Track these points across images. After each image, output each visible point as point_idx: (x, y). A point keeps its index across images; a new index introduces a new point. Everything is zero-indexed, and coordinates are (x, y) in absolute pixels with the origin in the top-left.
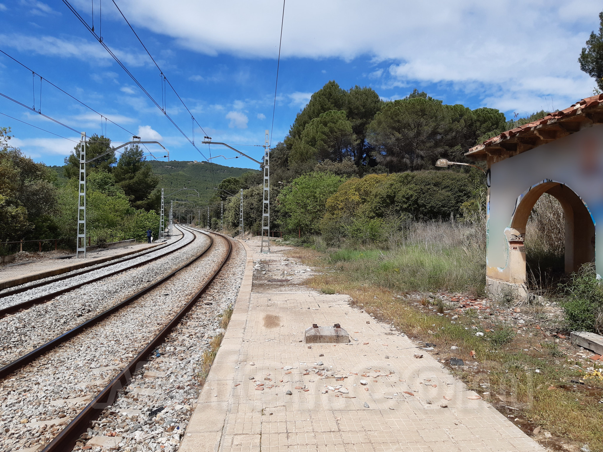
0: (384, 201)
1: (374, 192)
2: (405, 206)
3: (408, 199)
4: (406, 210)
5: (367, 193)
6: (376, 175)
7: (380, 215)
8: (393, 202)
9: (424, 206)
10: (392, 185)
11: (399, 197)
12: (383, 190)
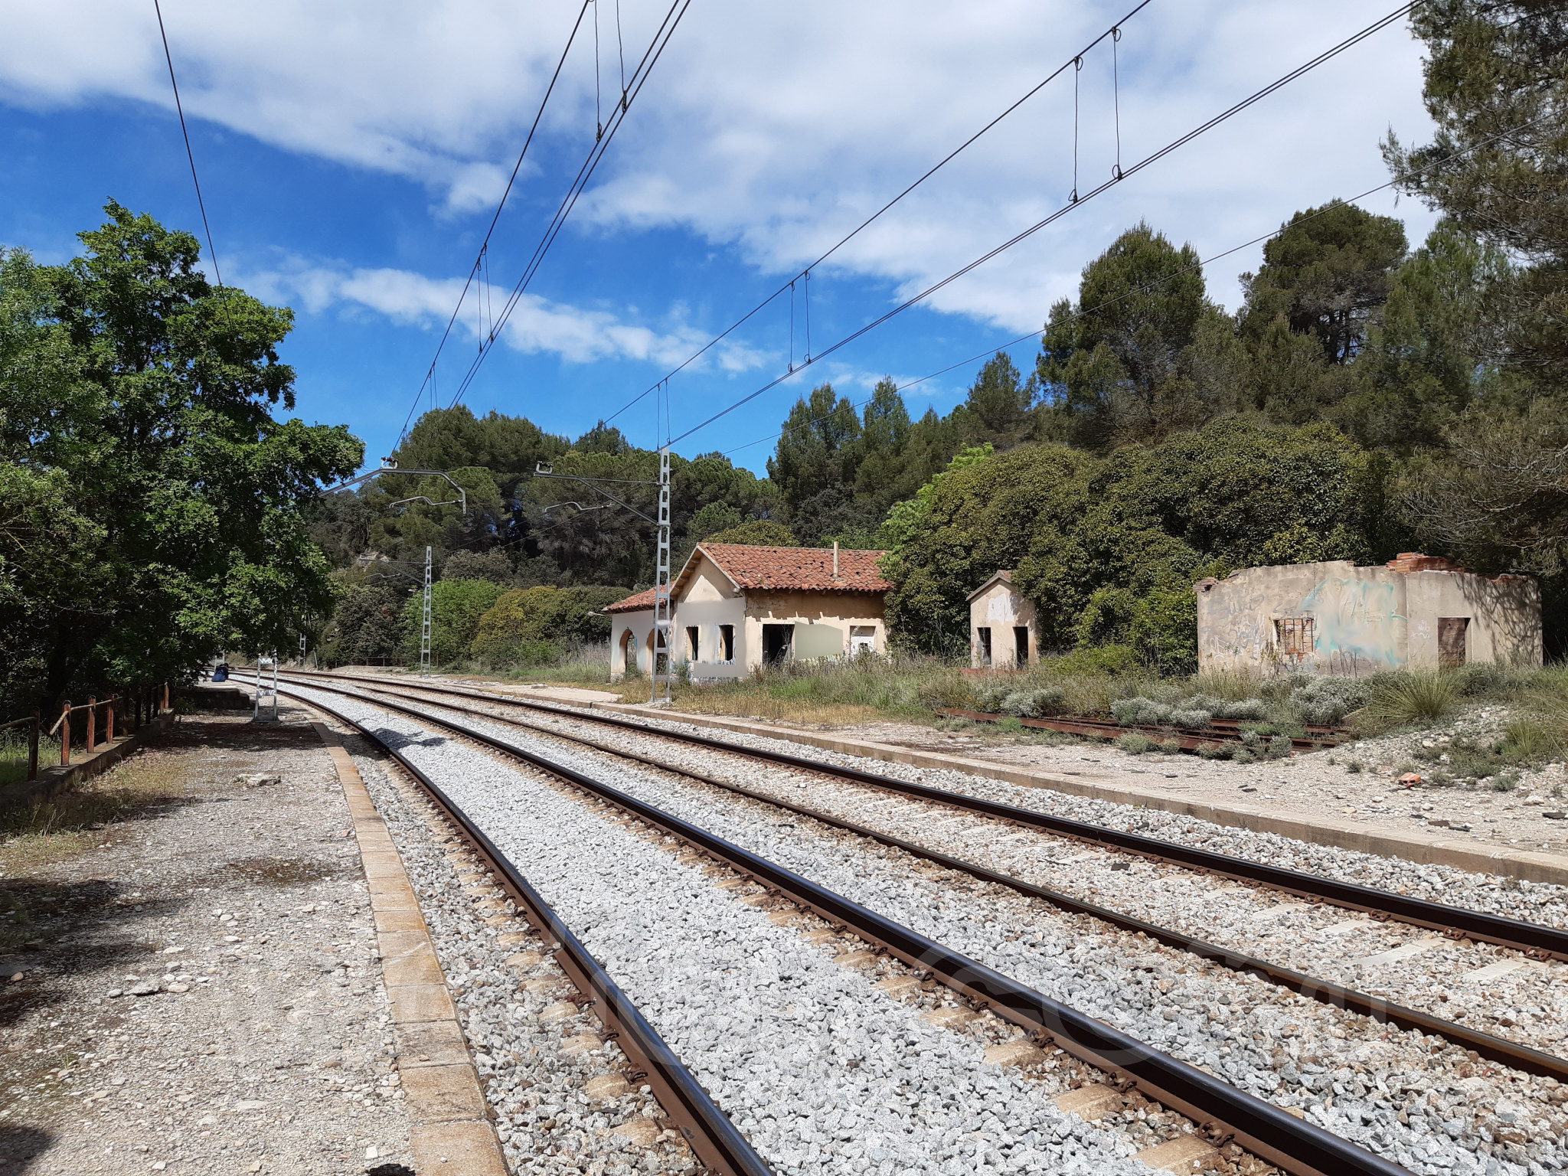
0: (554, 621)
1: (542, 609)
2: (577, 626)
3: (580, 618)
4: (576, 630)
5: (533, 610)
6: (544, 588)
7: (549, 636)
8: (563, 621)
9: (596, 626)
10: (562, 602)
11: (570, 617)
12: (553, 609)
